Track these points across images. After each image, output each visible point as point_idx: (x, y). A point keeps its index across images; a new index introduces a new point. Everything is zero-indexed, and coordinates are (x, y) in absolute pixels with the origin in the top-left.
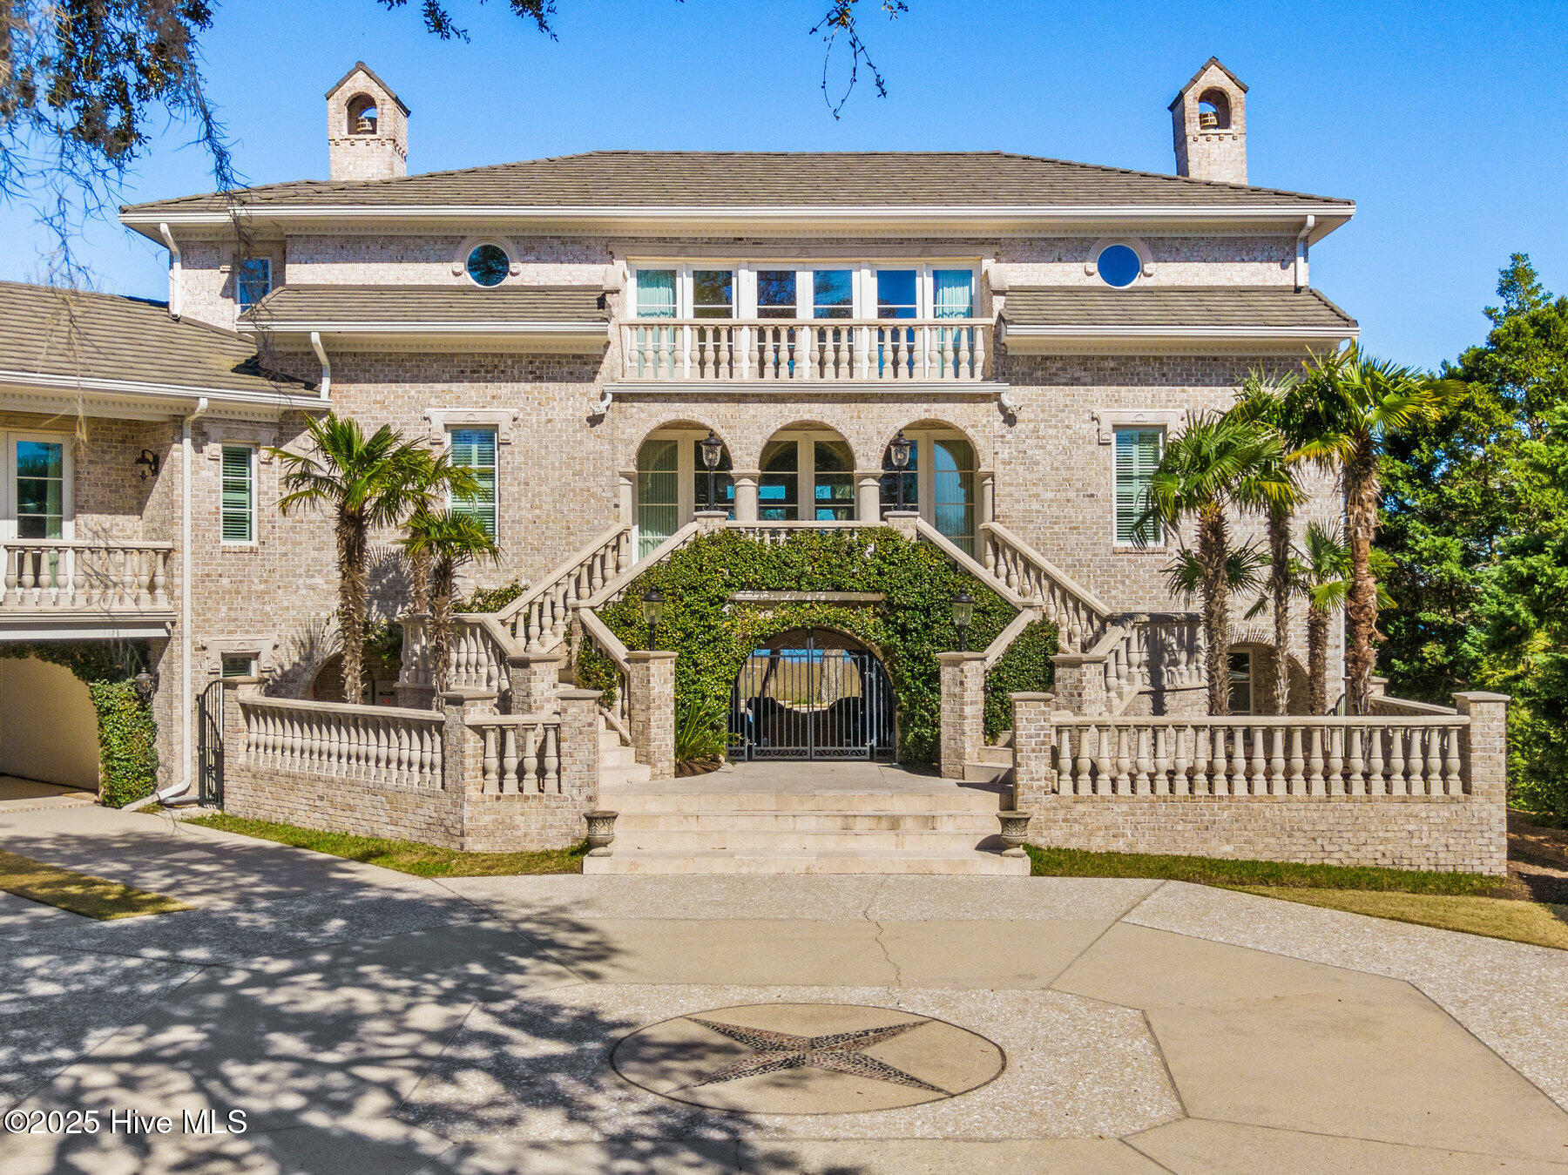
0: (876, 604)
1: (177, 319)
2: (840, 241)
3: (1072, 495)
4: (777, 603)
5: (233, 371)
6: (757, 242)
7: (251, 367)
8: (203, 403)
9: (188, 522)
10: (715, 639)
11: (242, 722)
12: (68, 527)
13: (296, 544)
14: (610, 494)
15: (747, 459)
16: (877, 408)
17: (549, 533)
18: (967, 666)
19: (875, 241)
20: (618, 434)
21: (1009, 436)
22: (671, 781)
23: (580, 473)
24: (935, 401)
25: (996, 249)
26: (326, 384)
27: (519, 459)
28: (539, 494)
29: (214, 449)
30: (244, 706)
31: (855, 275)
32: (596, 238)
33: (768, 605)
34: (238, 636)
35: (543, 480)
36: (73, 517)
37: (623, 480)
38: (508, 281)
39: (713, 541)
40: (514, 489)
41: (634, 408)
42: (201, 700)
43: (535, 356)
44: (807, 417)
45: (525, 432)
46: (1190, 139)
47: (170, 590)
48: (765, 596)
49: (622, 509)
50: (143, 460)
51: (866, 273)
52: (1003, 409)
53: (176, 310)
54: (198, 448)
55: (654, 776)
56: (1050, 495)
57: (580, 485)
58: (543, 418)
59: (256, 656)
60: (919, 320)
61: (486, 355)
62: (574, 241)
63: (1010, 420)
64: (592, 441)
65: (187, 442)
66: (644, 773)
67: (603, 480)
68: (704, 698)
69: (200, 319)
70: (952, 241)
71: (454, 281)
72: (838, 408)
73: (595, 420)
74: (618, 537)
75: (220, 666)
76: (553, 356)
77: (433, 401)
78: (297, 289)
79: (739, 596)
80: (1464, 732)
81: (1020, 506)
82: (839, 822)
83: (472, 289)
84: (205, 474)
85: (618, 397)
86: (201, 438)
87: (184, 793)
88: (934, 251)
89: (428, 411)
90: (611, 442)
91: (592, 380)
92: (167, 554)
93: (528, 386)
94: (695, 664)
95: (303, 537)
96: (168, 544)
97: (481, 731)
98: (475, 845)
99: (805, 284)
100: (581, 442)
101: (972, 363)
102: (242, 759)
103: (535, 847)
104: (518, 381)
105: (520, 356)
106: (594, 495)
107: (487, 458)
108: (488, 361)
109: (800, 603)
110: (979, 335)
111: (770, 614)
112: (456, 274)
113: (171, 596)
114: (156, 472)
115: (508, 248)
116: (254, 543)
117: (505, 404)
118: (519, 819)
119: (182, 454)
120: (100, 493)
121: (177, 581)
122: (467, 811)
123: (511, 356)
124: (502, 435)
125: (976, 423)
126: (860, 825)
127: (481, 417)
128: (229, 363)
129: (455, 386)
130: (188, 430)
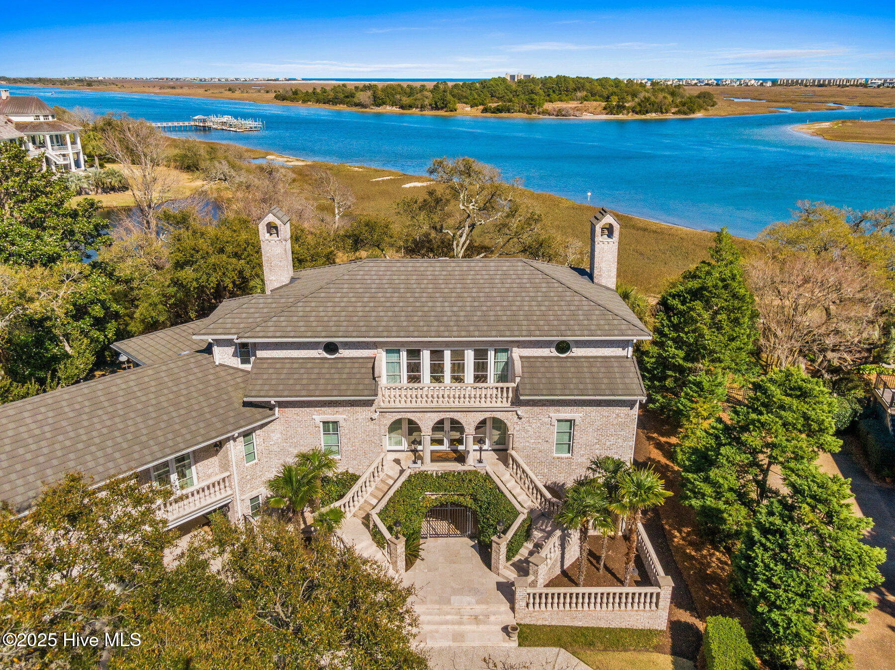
1: (218, 366)
2: (461, 342)
3: (540, 441)
5: (243, 405)
6: (430, 342)
7: (250, 404)
9: (234, 465)
13: (270, 458)
14: (379, 442)
15: (427, 430)
16: (472, 414)
17: (358, 454)
18: (501, 545)
19: (474, 342)
21: (519, 423)
23: (368, 435)
24: (493, 412)
25: (518, 344)
26: (277, 409)
27: (347, 431)
32: (370, 342)
34: (254, 492)
35: (355, 438)
36: (194, 466)
37: (384, 437)
38: (339, 355)
40: (346, 441)
41: (387, 415)
44: (448, 417)
45: (349, 423)
46: (596, 243)
47: (230, 486)
49: (383, 446)
50: (216, 445)
52: (517, 414)
53: (217, 361)
54: (235, 442)
56: (533, 441)
57: (369, 439)
58: (355, 418)
63: (520, 418)
65: (231, 441)
67: (376, 438)
69: (226, 364)
71: (319, 356)
72: (460, 414)
73: (373, 419)
74: (383, 459)
75: (249, 503)
77: (316, 413)
78: (262, 358)
80: (658, 594)
81: (522, 444)
84: (238, 447)
85: (382, 412)
88: (495, 345)
89: (314, 416)
91: (371, 406)
93: (349, 408)
95: (273, 456)
96: (228, 474)
99: (447, 356)
101: (507, 398)
104: (345, 407)
106: (373, 442)
107: (335, 430)
110: (510, 389)
112: (320, 353)
113: (231, 489)
114: (221, 447)
115: (338, 344)
116: (257, 461)
117: (341, 414)
119: (230, 445)
120: (202, 454)
121: (233, 484)
124: (340, 424)
125: (508, 418)
127: (332, 418)
129: (323, 409)
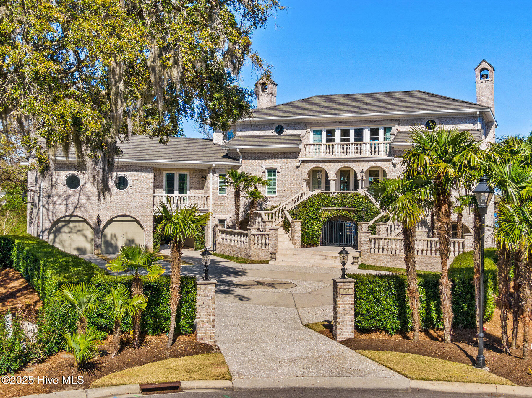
0: (354, 211)
1: (214, 144)
2: (360, 121)
4: (332, 210)
5: (222, 157)
6: (340, 122)
7: (226, 156)
8: (214, 165)
9: (211, 191)
10: (317, 218)
11: (219, 233)
12: (188, 192)
14: (301, 184)
15: (332, 176)
16: (362, 163)
17: (287, 193)
18: (363, 225)
19: (369, 121)
20: (303, 170)
21: (394, 170)
22: (299, 248)
23: (294, 179)
24: (377, 162)
25: (399, 122)
26: (241, 160)
27: (281, 176)
28: (286, 184)
29: (217, 175)
30: (219, 230)
31: (364, 130)
32: (303, 123)
33: (329, 211)
34: (222, 215)
35: (287, 181)
36: (189, 190)
37: (304, 181)
38: (284, 133)
39: (318, 195)
40: (280, 183)
41: (307, 164)
42: (213, 228)
43: (285, 152)
44: (346, 165)
45: (283, 170)
47: (207, 205)
48: (329, 208)
49: (304, 187)
50: (203, 177)
51: (367, 130)
52: (393, 163)
53: (214, 142)
54: (213, 175)
55: (295, 247)
57: (294, 182)
58: (287, 167)
59: (226, 219)
60: (380, 141)
61: (275, 152)
62: (298, 124)
63: (395, 166)
64: (297, 172)
65: (211, 173)
66: (293, 246)
67: (299, 181)
68: (313, 231)
69: (219, 144)
70: (387, 120)
71: (272, 134)
72: (353, 163)
73: (298, 167)
74: (302, 194)
75: (218, 222)
76: (289, 152)
77: (263, 163)
78: (238, 137)
79: (323, 208)
82: (324, 257)
83: (275, 136)
84: (215, 180)
85: (303, 162)
86: (214, 173)
87: (210, 248)
88: (383, 123)
89: (262, 165)
90: (301, 172)
91: (297, 158)
92: (207, 197)
93: (284, 160)
94: (311, 223)
96: (207, 195)
97: (254, 235)
98: (253, 259)
99: (352, 132)
100: (295, 172)
102: (219, 241)
103: (263, 259)
104: (281, 159)
105: (282, 152)
106: (297, 184)
107: (275, 176)
108: (275, 154)
109: (337, 210)
110: (388, 145)
111: (330, 213)
112: (272, 132)
113: (208, 206)
114: (206, 180)
115: (284, 126)
116: (226, 195)
117: (278, 164)
118: (261, 254)
119: (210, 176)
120: (195, 184)
121: (209, 203)
122: (251, 252)
123: (280, 152)
124: (277, 171)
125: (387, 167)
126: (329, 258)
127: (273, 166)
128: (222, 154)
129: (268, 160)
130: (211, 171)
